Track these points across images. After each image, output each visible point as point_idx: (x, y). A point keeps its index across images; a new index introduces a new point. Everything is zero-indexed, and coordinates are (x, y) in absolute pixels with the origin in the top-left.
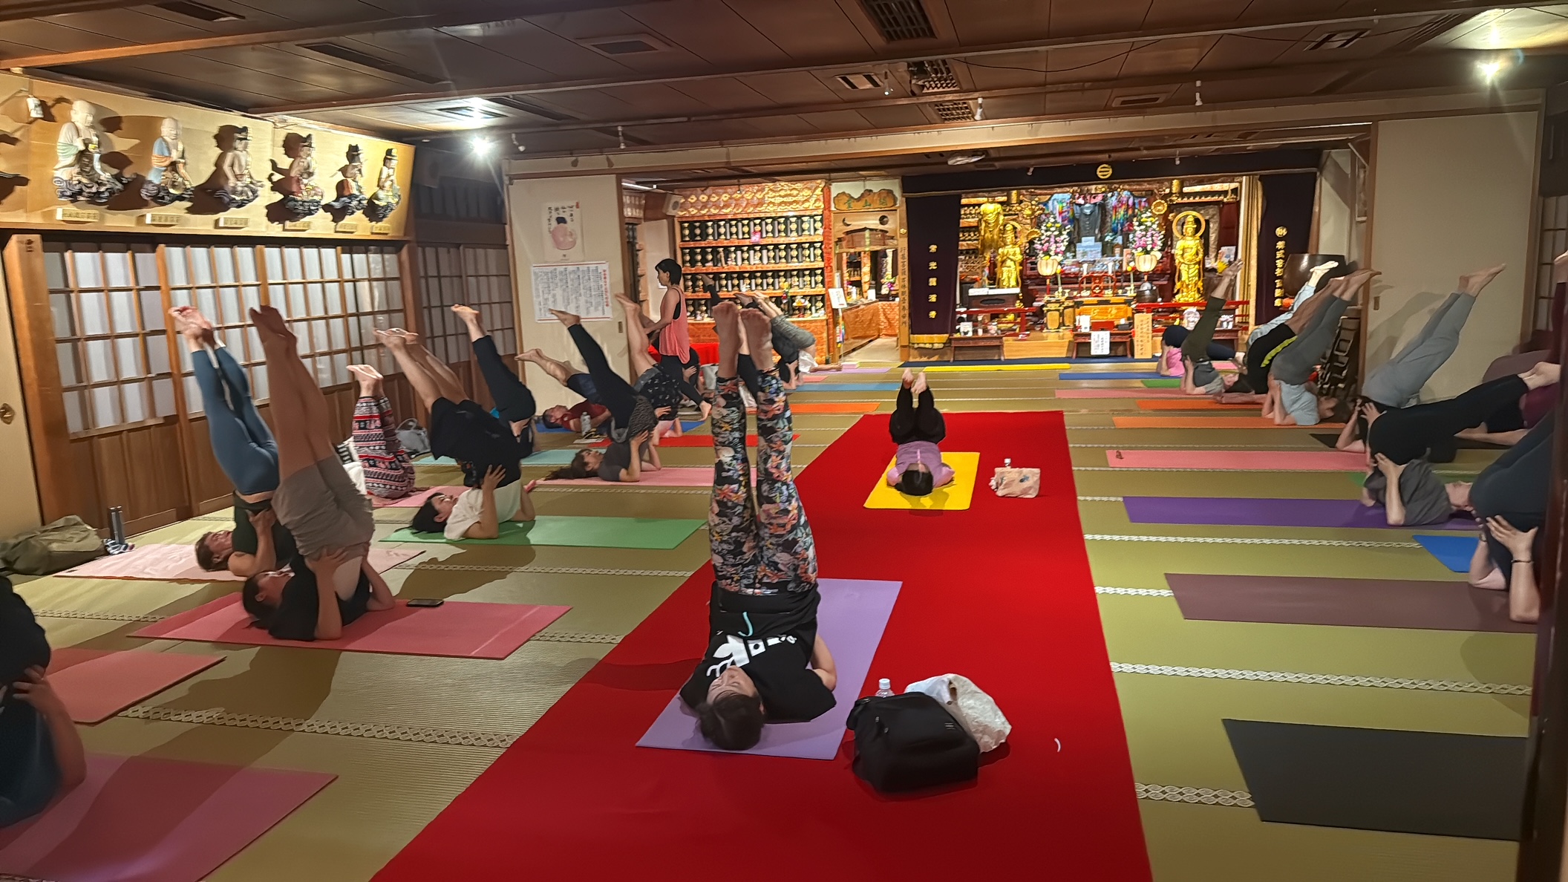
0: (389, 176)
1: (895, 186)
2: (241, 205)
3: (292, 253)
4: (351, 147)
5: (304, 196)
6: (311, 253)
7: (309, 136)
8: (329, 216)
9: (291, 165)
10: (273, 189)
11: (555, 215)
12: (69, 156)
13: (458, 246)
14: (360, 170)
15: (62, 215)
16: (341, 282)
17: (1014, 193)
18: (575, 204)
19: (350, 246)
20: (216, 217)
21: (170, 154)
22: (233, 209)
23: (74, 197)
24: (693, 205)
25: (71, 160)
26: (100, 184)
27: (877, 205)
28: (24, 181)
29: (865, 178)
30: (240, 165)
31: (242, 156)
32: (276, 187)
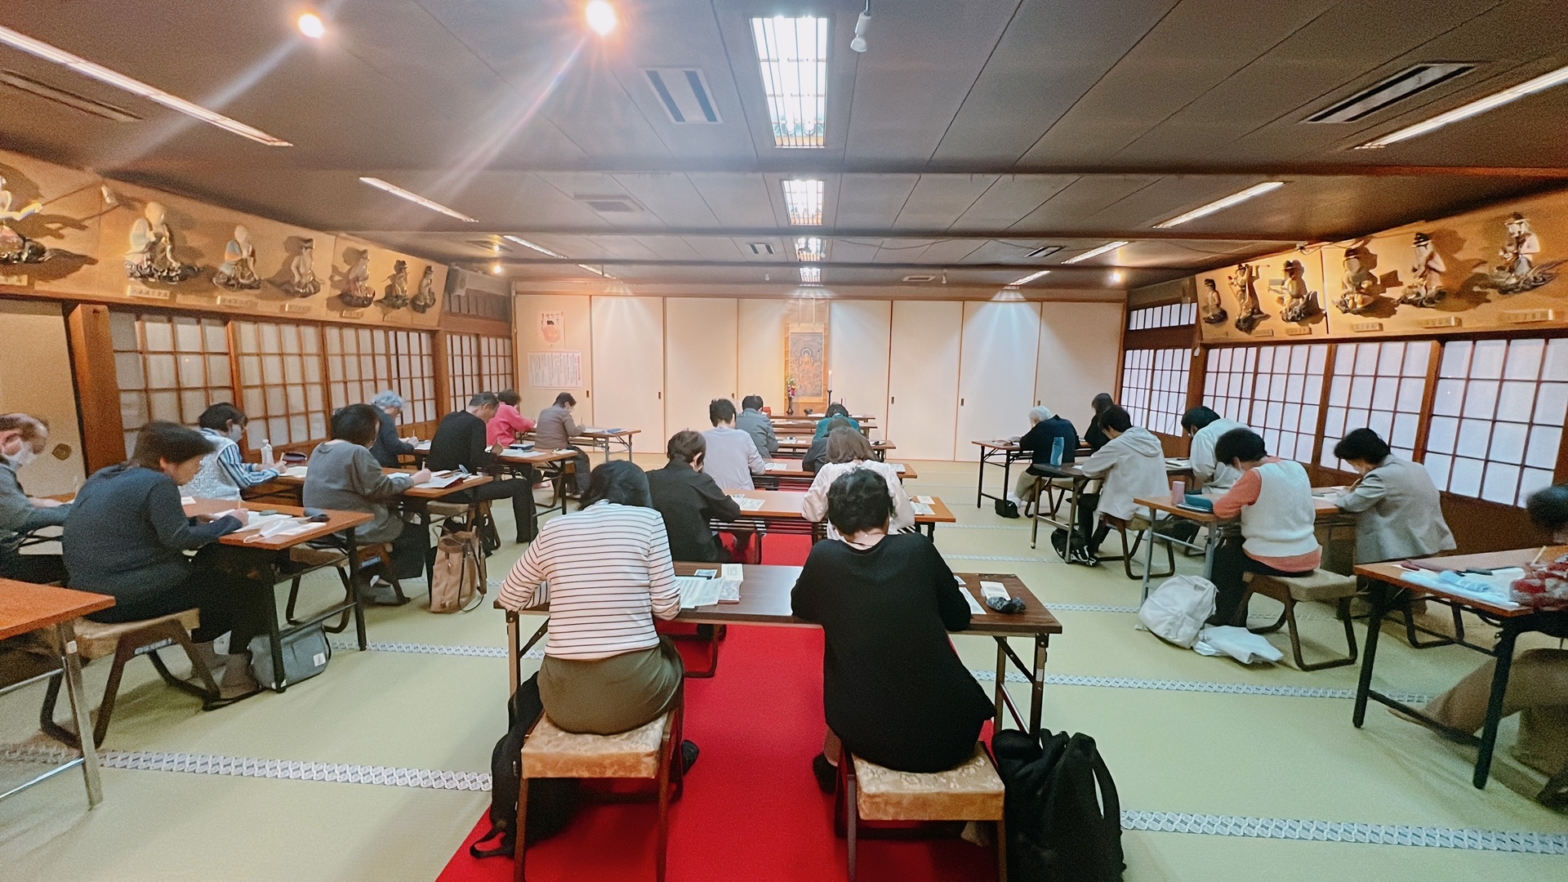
0: (428, 285)
2: (305, 296)
3: (349, 334)
4: (398, 261)
5: (359, 294)
6: (365, 334)
7: (365, 252)
8: (379, 309)
9: (350, 270)
11: (546, 319)
12: (143, 244)
13: (477, 336)
14: (406, 279)
15: (132, 291)
16: (388, 355)
18: (560, 312)
19: (397, 329)
20: (283, 303)
21: (241, 252)
22: (298, 299)
23: (144, 278)
25: (142, 247)
26: (169, 270)
28: (93, 262)
30: (305, 265)
31: (308, 260)
32: (334, 285)
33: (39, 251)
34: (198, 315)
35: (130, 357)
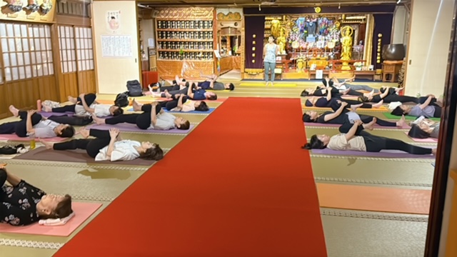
1: (241, 11)
17: (284, 17)
24: (162, 14)
27: (234, 18)
29: (229, 7)
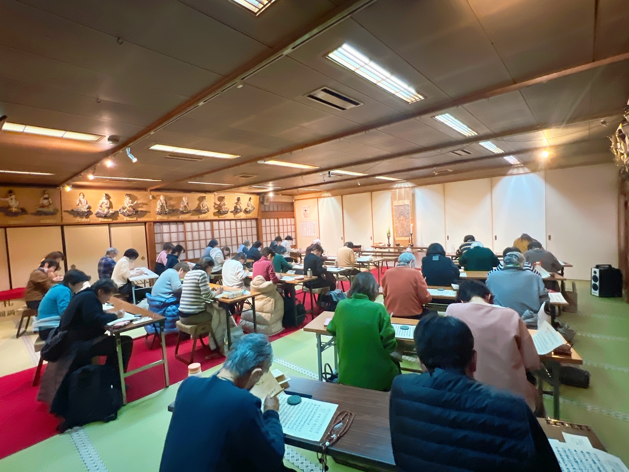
0: (251, 203)
2: (204, 213)
3: (222, 223)
4: (238, 197)
5: (224, 210)
6: (227, 223)
7: (224, 197)
8: (232, 214)
9: (220, 203)
10: (215, 209)
11: (304, 209)
12: (160, 205)
13: (278, 218)
14: (240, 203)
18: (308, 206)
19: (241, 220)
21: (184, 204)
26: (166, 211)
28: (150, 212)
30: (204, 204)
31: (205, 202)
32: (216, 208)
33: (137, 212)
34: (176, 222)
35: (159, 235)
